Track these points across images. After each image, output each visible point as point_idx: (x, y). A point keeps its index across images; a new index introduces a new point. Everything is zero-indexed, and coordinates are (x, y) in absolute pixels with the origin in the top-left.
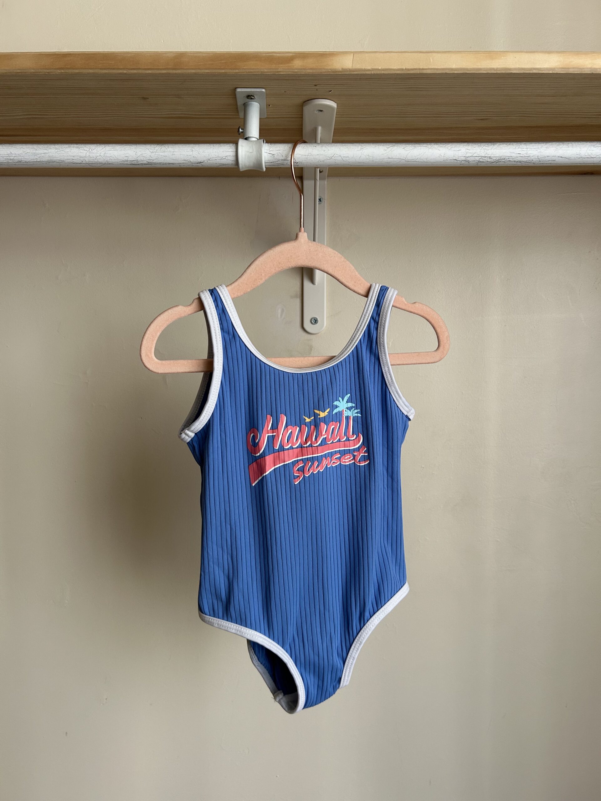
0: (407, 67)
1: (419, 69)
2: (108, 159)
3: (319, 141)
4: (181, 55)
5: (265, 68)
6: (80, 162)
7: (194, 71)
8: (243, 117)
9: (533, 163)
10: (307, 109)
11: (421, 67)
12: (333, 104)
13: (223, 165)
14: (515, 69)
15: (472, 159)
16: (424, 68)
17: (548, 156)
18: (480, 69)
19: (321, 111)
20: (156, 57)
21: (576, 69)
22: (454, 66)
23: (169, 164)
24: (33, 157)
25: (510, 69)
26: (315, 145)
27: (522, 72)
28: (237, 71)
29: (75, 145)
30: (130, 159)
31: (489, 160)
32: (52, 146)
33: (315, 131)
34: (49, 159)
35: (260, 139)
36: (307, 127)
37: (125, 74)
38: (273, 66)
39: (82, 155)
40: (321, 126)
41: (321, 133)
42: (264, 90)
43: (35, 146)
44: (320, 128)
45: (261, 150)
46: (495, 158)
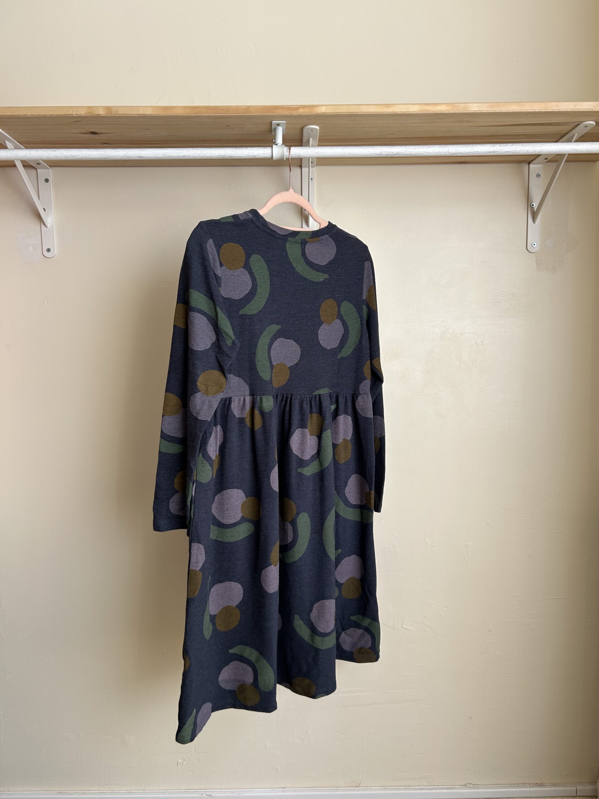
0: (351, 111)
1: (356, 112)
2: (211, 155)
3: (311, 145)
4: (249, 107)
5: (287, 113)
6: (197, 156)
7: (254, 114)
8: (274, 134)
9: (414, 155)
10: (304, 130)
11: (356, 111)
12: (318, 128)
13: (266, 157)
14: (399, 112)
15: (383, 153)
16: (358, 111)
17: (419, 152)
18: (383, 112)
19: (312, 131)
20: (237, 108)
21: (426, 112)
22: (371, 111)
23: (240, 157)
24: (176, 154)
25: (397, 112)
26: (309, 147)
27: (402, 113)
28: (273, 114)
29: (196, 148)
30: (222, 154)
31: (392, 154)
32: (185, 149)
33: (308, 140)
34: (183, 155)
35: (283, 144)
36: (305, 139)
37: (223, 116)
38: (290, 111)
39: (199, 153)
40: (312, 138)
41: (312, 142)
42: (285, 122)
43: (177, 149)
44: (311, 139)
45: (284, 149)
46: (394, 153)
